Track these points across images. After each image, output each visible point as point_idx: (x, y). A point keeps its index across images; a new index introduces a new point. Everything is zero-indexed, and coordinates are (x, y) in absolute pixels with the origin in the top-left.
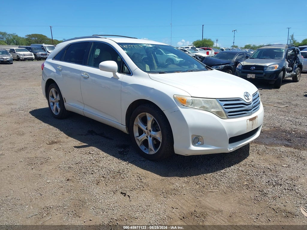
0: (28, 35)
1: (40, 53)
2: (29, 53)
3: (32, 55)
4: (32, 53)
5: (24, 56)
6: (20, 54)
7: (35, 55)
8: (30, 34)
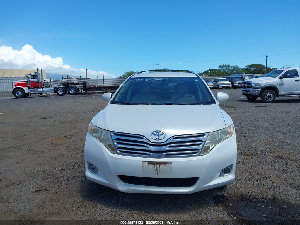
0: (247, 66)
1: (238, 82)
2: (228, 82)
3: (229, 84)
4: (231, 82)
5: (223, 85)
6: (219, 83)
7: (232, 84)
8: (250, 65)
